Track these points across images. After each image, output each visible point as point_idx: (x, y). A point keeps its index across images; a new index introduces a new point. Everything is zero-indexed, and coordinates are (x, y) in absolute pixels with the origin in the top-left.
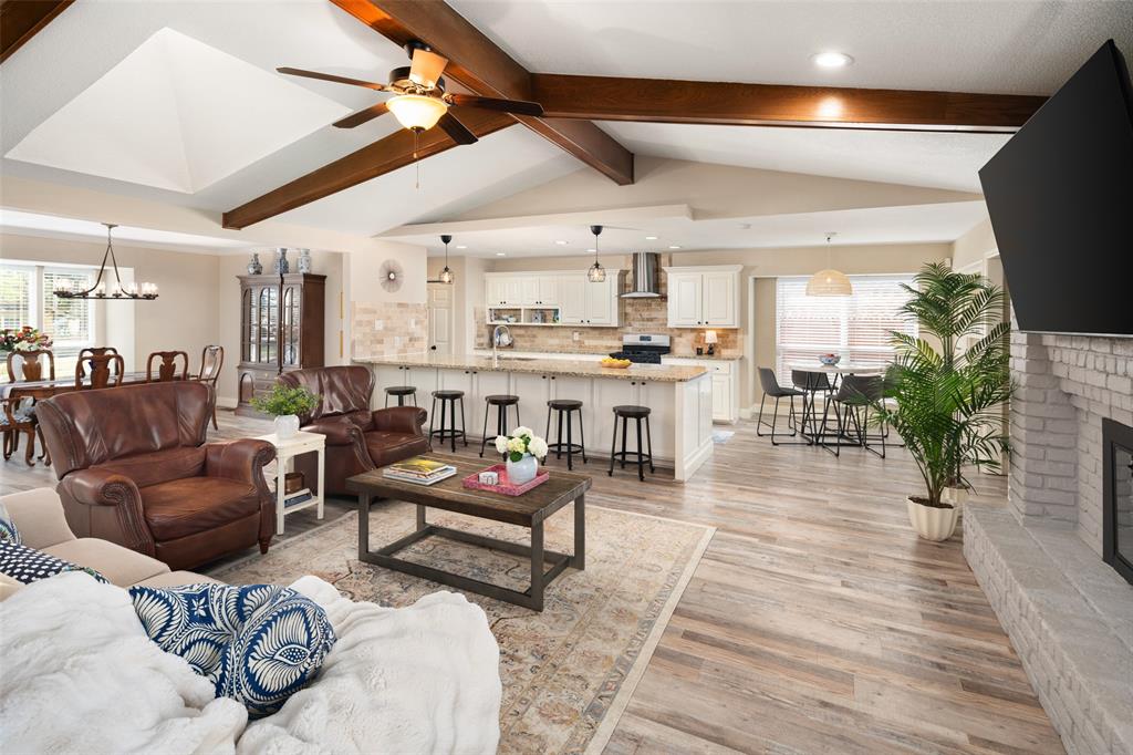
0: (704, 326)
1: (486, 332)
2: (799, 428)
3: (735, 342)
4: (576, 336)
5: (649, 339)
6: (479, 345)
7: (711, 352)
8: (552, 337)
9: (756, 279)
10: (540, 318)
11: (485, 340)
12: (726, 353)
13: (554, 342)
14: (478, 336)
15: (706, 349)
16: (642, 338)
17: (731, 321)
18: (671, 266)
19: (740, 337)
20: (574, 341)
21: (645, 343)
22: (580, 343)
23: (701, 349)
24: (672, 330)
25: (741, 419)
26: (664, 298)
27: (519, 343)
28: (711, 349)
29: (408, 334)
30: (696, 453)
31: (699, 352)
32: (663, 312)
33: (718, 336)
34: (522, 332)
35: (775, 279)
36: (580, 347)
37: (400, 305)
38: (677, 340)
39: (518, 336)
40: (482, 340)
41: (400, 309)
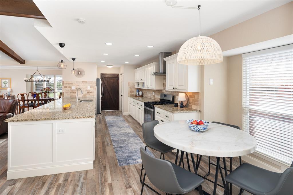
1: (135, 91)
5: (166, 96)
13: (149, 95)
14: (130, 92)
16: (164, 96)
21: (165, 98)
22: (154, 96)
28: (182, 104)
36: (154, 98)
40: (133, 94)
41: (83, 83)
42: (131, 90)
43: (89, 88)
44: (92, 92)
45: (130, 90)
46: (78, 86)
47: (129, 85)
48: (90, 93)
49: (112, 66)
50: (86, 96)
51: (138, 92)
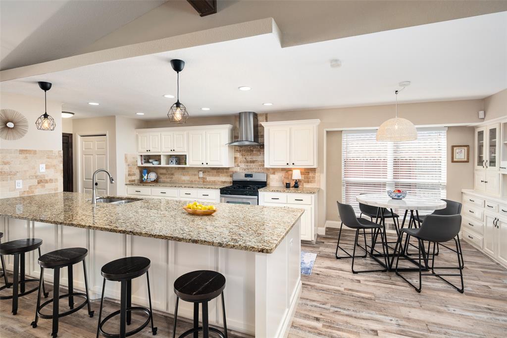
0: (291, 166)
1: (137, 172)
2: (369, 249)
3: (314, 178)
4: (201, 175)
5: (251, 176)
6: (130, 181)
7: (296, 186)
8: (184, 175)
9: (327, 132)
10: (174, 161)
11: (137, 177)
12: (306, 186)
13: (186, 178)
14: (129, 175)
15: (293, 184)
16: (247, 176)
17: (312, 163)
18: (267, 121)
19: (317, 174)
20: (199, 178)
21: (248, 179)
22: (204, 180)
23: (289, 184)
24: (268, 169)
25: (318, 236)
26: (262, 146)
27: (163, 178)
28: (296, 183)
29: (36, 177)
30: (288, 311)
31: (288, 186)
32: (261, 156)
33: (302, 173)
34: (164, 171)
35: (342, 131)
36: (204, 182)
37: (22, 151)
38: (272, 176)
39: (162, 174)
40: (133, 178)
41: (24, 155)
42: (131, 171)
43: (42, 169)
44: (51, 181)
45: (129, 171)
46: (5, 163)
47: (126, 161)
48: (47, 182)
49: (72, 115)
50: (33, 192)
51: (147, 175)
